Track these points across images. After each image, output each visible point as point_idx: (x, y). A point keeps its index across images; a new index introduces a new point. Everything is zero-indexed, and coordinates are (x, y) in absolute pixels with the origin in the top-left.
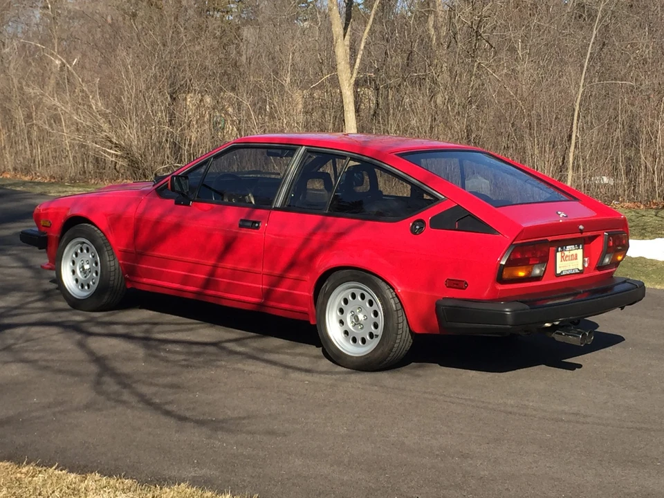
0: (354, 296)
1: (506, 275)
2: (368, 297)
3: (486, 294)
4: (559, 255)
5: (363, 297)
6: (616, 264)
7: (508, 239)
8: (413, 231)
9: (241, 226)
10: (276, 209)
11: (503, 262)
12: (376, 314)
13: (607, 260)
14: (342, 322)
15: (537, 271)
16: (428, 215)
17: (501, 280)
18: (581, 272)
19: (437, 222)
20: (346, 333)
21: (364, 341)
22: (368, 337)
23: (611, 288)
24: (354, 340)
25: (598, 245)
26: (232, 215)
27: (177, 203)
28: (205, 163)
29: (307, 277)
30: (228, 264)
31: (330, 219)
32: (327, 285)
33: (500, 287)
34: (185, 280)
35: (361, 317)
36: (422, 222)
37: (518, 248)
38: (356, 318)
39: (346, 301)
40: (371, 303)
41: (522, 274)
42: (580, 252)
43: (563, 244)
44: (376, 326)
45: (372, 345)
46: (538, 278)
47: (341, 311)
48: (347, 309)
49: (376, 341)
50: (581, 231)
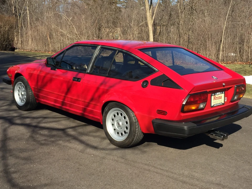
0: (118, 114)
1: (186, 108)
2: (123, 115)
3: (175, 118)
4: (213, 97)
5: (121, 115)
6: (239, 99)
7: (187, 91)
8: (143, 87)
9: (73, 80)
10: (88, 73)
11: (184, 103)
12: (127, 123)
13: (236, 98)
14: (113, 125)
15: (202, 106)
16: (149, 78)
17: (183, 111)
18: (223, 104)
19: (154, 82)
20: (115, 129)
21: (122, 134)
22: (124, 133)
23: (237, 111)
24: (118, 133)
25: (231, 91)
26: (70, 75)
27: (51, 69)
28: (63, 52)
29: (99, 104)
30: (69, 96)
31: (108, 78)
32: (106, 109)
33: (183, 115)
34: (56, 101)
35: (121, 123)
36: (147, 81)
37: (192, 96)
38: (119, 124)
39: (115, 116)
40: (125, 118)
41: (194, 108)
42: (223, 95)
43: (215, 92)
44: (127, 128)
45: (125, 136)
46: (202, 109)
47: (113, 120)
48: (116, 120)
49: (127, 135)
50: (224, 86)
